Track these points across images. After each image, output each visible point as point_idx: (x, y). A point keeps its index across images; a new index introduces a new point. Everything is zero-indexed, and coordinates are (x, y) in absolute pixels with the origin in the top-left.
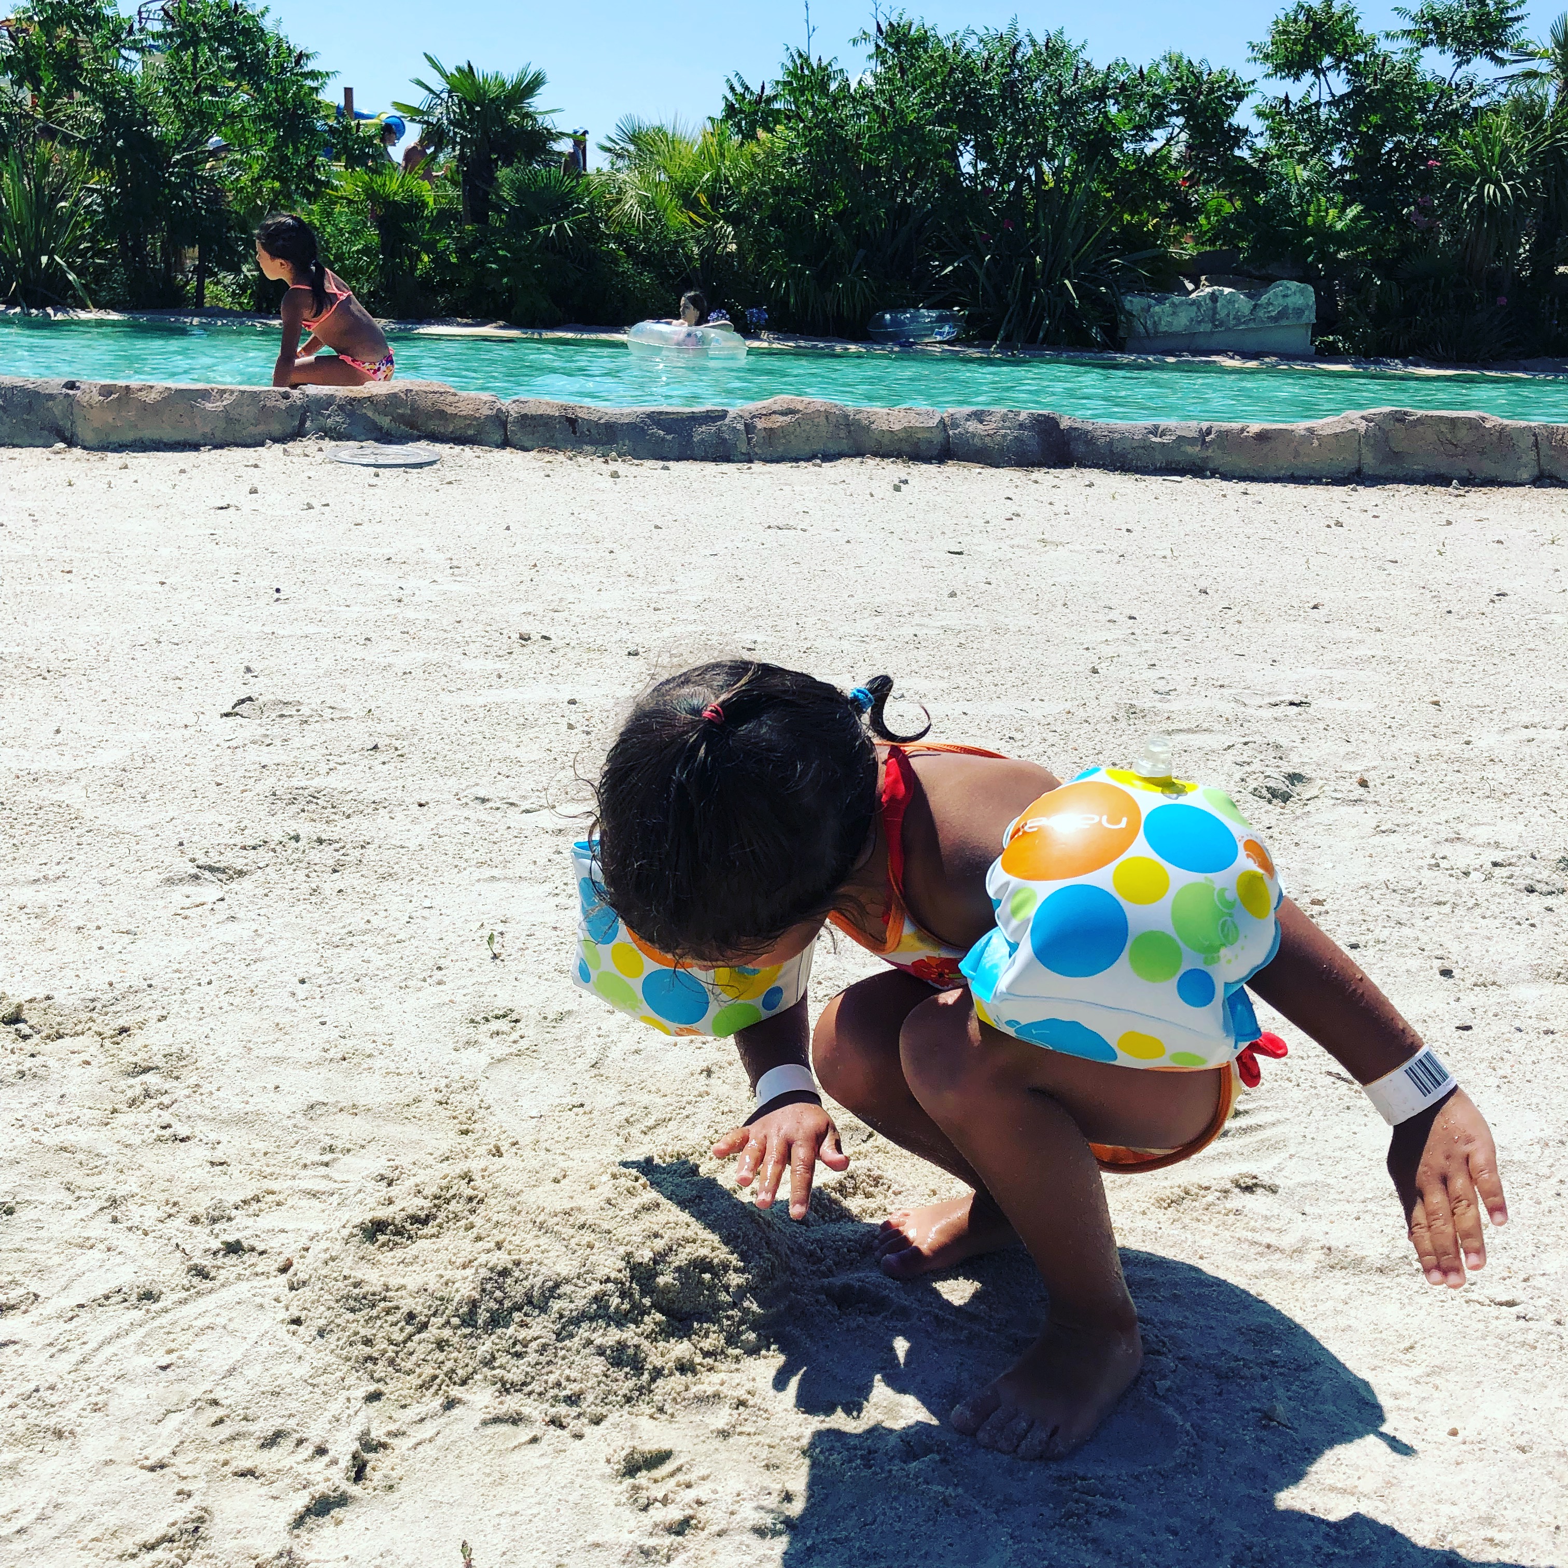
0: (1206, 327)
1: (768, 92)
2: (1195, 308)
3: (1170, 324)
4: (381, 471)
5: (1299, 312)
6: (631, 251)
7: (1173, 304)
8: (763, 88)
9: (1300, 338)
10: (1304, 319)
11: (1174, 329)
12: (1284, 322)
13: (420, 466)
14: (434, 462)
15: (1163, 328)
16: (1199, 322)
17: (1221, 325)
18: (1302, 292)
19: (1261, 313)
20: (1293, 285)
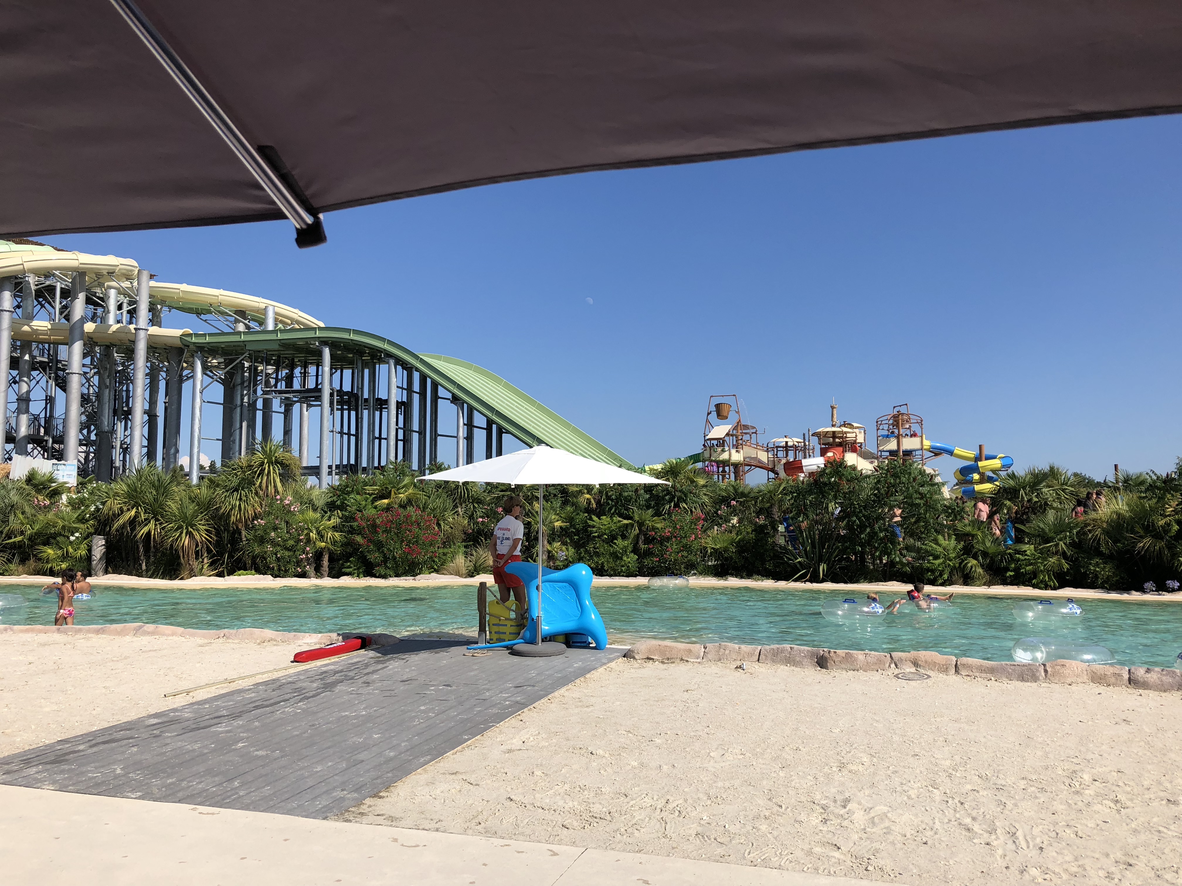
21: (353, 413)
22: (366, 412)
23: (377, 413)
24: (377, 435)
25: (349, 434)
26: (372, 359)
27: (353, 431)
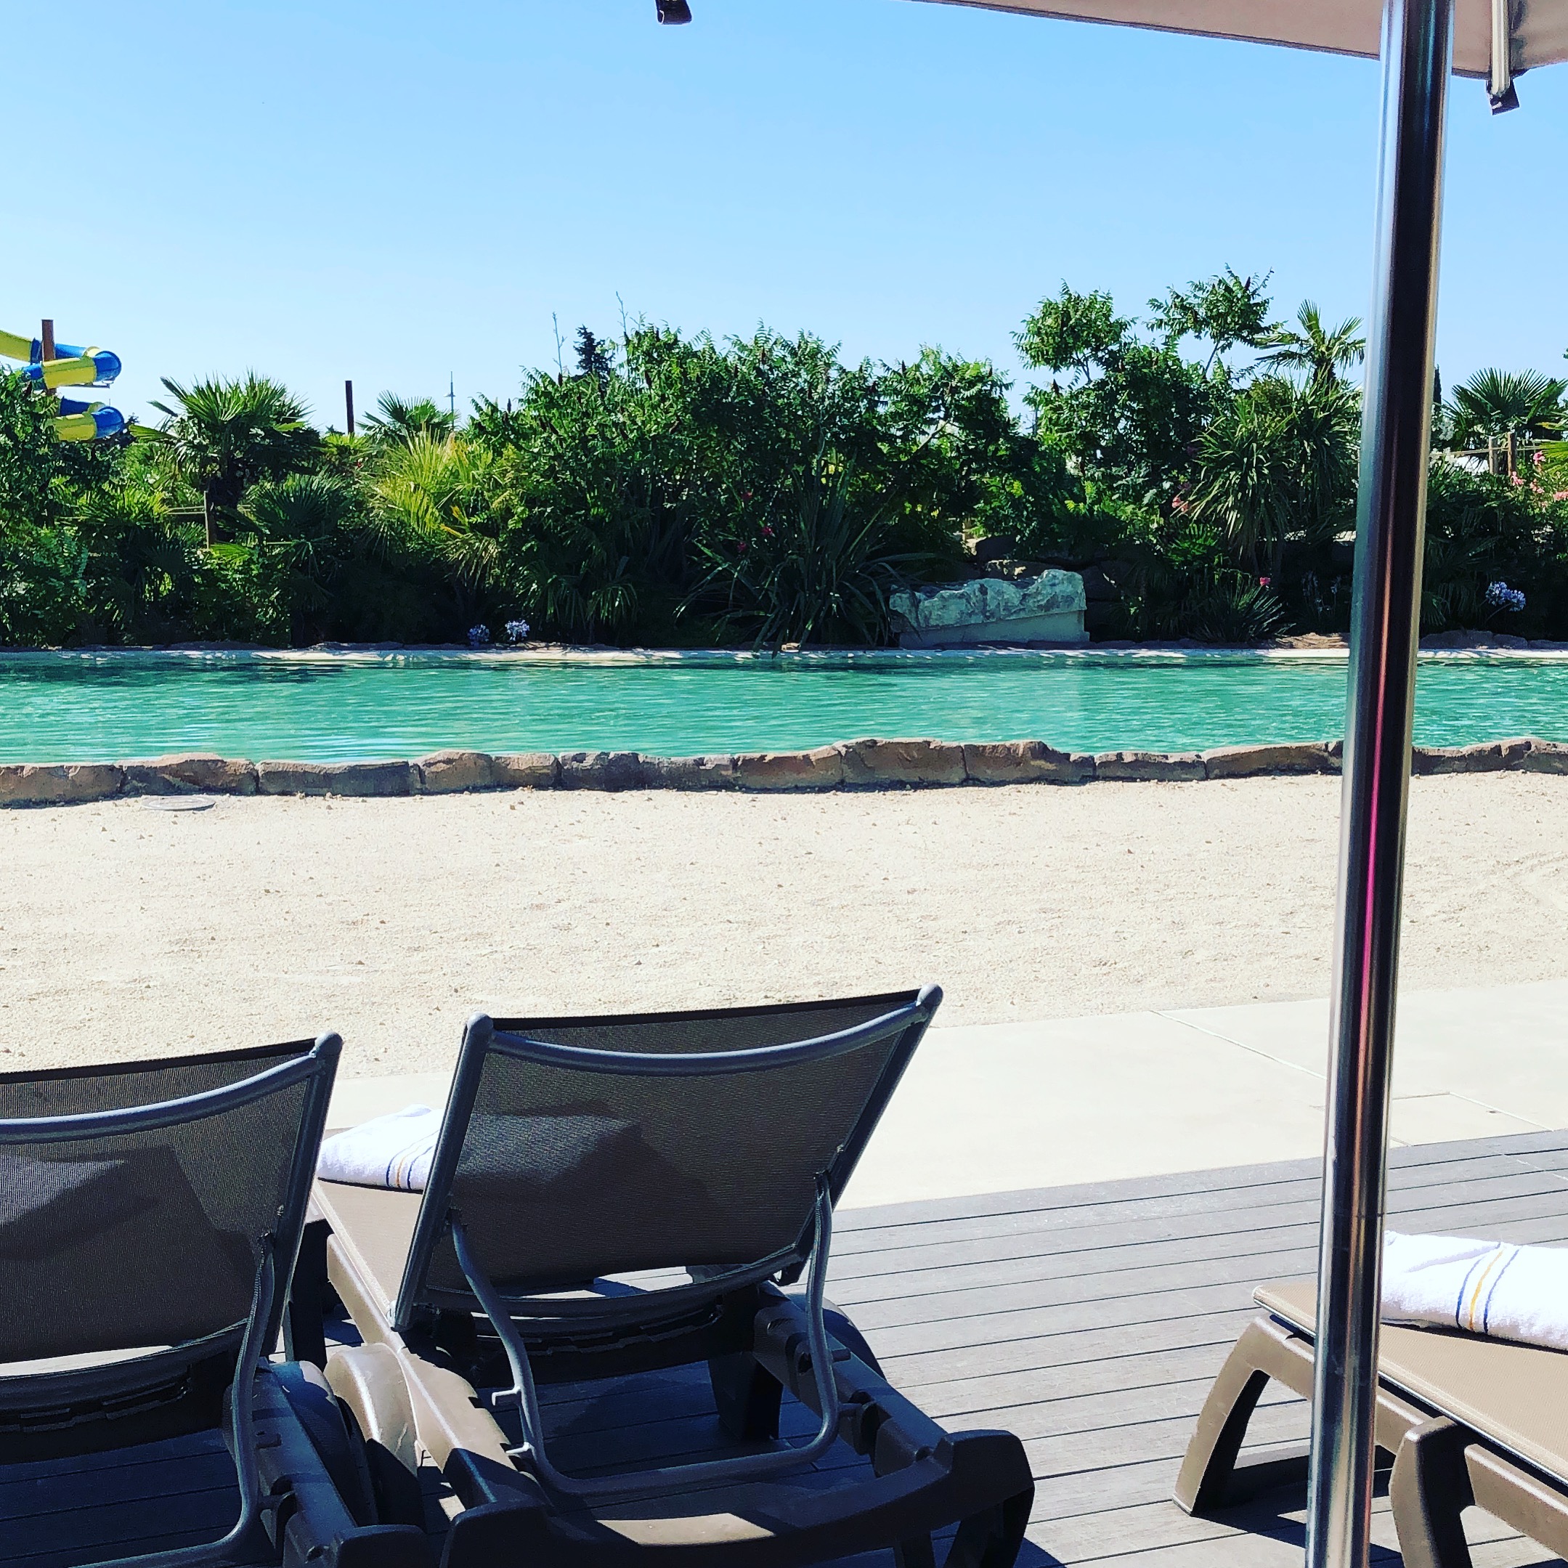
0: (977, 619)
1: (515, 407)
2: (963, 602)
3: (939, 618)
4: (178, 813)
5: (1069, 599)
7: (944, 597)
8: (509, 405)
9: (1073, 626)
10: (1075, 607)
11: (944, 622)
12: (1055, 611)
13: (203, 809)
14: (212, 806)
15: (933, 623)
16: (970, 615)
17: (992, 616)
18: (1070, 580)
19: (1031, 602)
20: (1060, 573)
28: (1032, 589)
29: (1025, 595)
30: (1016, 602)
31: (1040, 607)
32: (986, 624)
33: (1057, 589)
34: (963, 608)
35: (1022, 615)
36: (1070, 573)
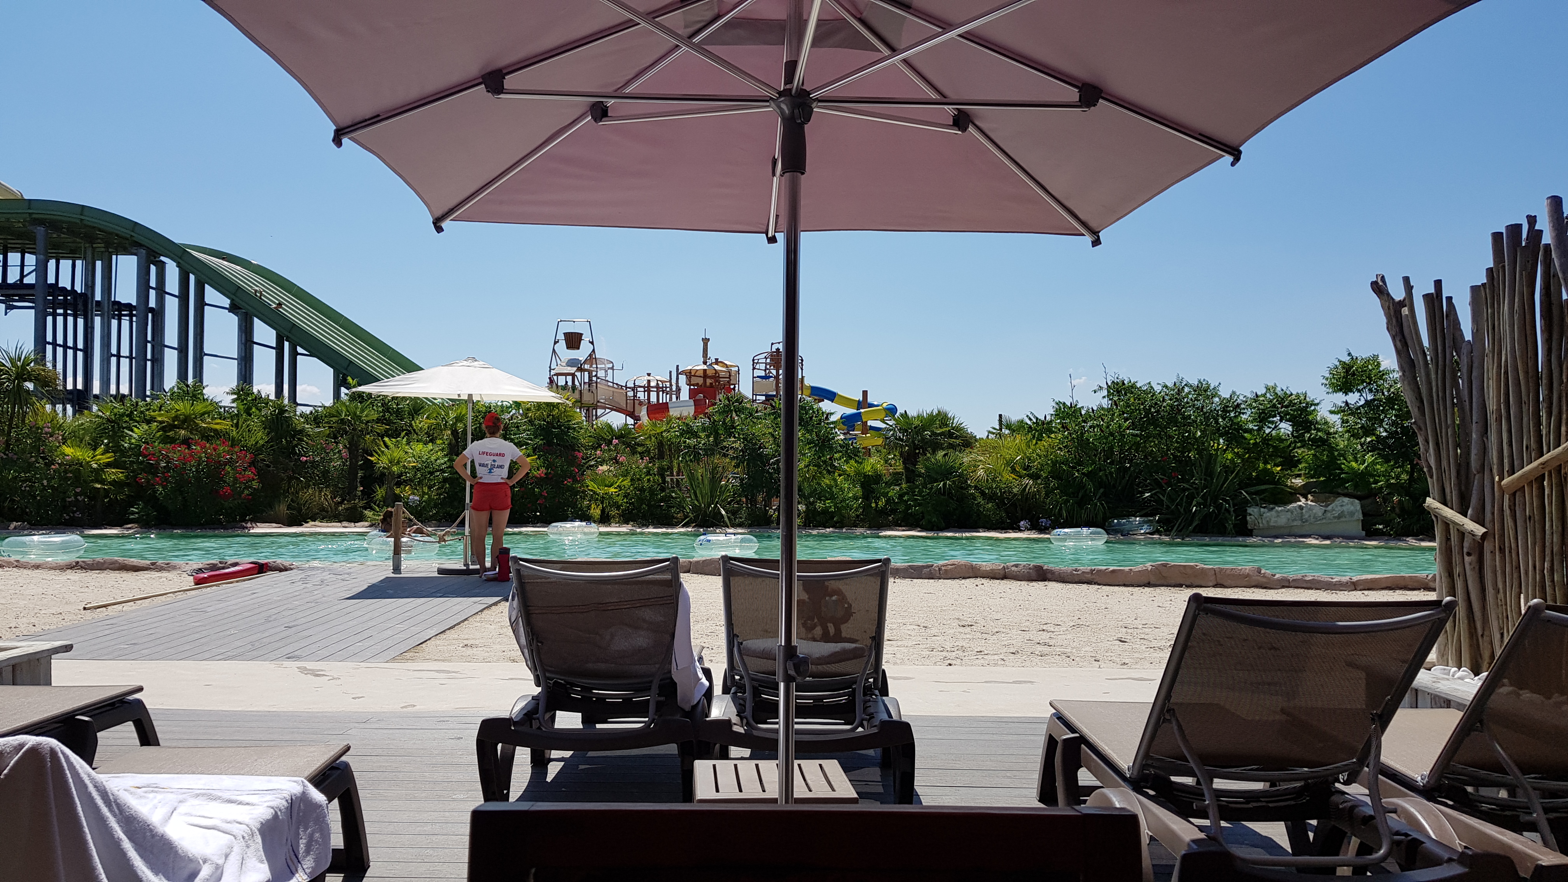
0: (1298, 523)
1: (1048, 418)
2: (1289, 513)
3: (1276, 522)
5: (1352, 514)
6: (983, 493)
7: (1277, 511)
8: (1045, 417)
9: (1356, 528)
10: (1356, 517)
11: (1279, 524)
12: (1343, 519)
15: (1272, 524)
16: (1293, 521)
17: (1307, 521)
18: (1352, 504)
19: (1329, 515)
20: (1347, 500)
21: (81, 322)
22: (98, 320)
23: (114, 323)
24: (114, 351)
25: (75, 349)
26: (107, 247)
27: (80, 345)
28: (1330, 508)
29: (1325, 511)
30: (1320, 514)
31: (1335, 517)
32: (1303, 526)
33: (1344, 508)
34: (1289, 517)
35: (1324, 521)
36: (1352, 500)
